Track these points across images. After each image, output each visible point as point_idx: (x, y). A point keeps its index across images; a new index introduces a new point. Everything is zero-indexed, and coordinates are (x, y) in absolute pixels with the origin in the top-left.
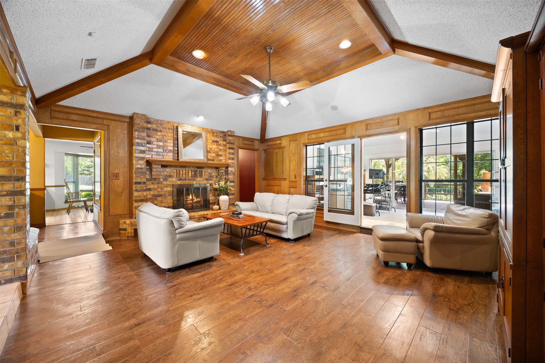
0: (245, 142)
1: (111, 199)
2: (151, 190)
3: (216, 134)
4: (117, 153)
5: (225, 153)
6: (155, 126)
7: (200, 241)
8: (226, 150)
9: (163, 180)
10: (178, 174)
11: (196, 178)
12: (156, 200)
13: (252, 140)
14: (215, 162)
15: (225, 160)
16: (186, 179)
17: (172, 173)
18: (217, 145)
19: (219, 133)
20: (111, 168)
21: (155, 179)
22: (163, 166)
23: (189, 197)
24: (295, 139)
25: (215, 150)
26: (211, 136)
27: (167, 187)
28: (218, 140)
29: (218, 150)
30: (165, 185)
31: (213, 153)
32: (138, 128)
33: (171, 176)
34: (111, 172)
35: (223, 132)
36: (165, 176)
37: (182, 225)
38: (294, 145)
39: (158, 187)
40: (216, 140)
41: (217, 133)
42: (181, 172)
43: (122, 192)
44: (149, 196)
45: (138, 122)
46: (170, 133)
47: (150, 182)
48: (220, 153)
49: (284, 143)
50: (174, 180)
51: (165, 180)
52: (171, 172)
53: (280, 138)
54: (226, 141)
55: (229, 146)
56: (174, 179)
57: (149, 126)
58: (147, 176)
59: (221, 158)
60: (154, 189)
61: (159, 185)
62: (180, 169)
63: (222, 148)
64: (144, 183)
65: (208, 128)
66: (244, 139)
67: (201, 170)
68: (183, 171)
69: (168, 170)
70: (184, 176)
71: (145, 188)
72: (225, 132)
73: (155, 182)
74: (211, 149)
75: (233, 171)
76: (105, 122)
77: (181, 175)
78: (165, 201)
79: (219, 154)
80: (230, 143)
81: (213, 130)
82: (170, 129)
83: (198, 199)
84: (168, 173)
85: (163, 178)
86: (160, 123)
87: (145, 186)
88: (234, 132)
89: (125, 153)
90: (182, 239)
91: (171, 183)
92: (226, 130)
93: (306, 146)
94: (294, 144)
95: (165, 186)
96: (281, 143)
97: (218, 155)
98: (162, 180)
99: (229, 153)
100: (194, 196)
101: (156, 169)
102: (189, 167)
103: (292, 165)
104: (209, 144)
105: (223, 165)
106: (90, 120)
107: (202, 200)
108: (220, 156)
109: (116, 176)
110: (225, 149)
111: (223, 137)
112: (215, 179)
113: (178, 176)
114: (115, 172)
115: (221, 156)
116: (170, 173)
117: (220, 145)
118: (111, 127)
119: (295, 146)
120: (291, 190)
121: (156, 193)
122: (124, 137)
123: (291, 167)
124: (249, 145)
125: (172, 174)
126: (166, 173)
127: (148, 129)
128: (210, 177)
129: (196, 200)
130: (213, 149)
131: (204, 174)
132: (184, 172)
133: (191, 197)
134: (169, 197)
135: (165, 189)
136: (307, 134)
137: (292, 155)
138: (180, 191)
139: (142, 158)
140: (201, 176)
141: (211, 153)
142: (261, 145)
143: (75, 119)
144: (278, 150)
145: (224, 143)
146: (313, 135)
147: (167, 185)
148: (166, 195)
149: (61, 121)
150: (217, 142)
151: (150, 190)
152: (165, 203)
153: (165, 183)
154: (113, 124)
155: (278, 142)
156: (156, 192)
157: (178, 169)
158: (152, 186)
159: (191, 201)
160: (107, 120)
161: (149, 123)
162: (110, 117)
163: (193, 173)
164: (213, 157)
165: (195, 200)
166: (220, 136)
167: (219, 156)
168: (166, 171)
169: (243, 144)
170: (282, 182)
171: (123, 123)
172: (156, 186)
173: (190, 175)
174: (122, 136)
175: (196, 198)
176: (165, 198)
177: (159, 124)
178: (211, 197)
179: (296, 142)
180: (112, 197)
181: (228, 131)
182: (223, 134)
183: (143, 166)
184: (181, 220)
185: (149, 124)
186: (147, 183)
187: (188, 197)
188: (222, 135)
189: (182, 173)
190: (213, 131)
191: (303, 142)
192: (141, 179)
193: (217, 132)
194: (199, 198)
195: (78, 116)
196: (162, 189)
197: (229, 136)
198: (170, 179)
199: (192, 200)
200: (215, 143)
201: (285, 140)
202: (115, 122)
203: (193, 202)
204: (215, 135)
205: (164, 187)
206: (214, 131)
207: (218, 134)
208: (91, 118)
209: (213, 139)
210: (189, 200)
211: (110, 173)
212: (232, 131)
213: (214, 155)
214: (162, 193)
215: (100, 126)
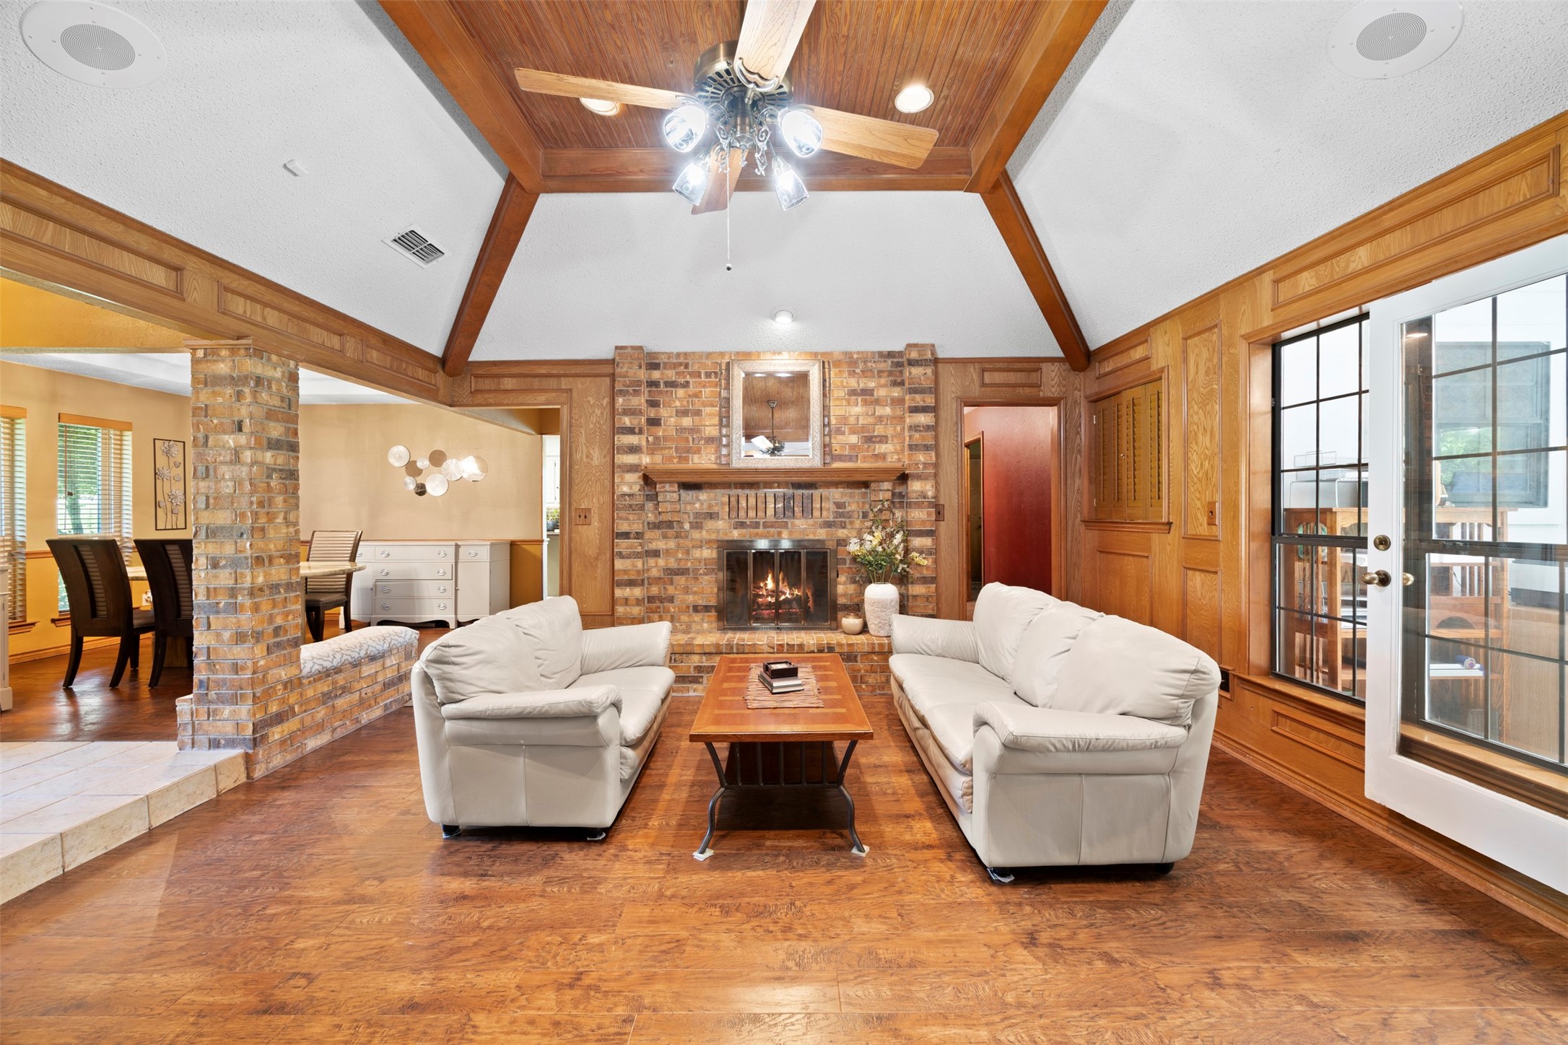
0: (998, 377)
1: (574, 573)
2: (659, 556)
3: (861, 365)
4: (587, 457)
5: (899, 428)
6: (671, 374)
7: (527, 760)
8: (901, 419)
9: (692, 527)
10: (733, 508)
11: (790, 521)
12: (672, 583)
13: (1026, 365)
14: (860, 464)
15: (898, 454)
16: (758, 523)
17: (717, 504)
18: (865, 403)
19: (876, 359)
20: (575, 496)
21: (670, 524)
22: (686, 486)
23: (766, 585)
24: (1209, 324)
25: (861, 422)
26: (846, 375)
27: (701, 547)
28: (872, 385)
29: (871, 420)
30: (696, 540)
31: (853, 432)
32: (624, 386)
33: (712, 516)
34: (575, 505)
35: (890, 354)
36: (697, 515)
37: (454, 693)
38: (1205, 354)
39: (678, 546)
40: (862, 385)
41: (865, 362)
42: (743, 503)
43: (597, 559)
44: (655, 573)
45: (625, 369)
46: (710, 387)
47: (658, 533)
48: (879, 430)
49: (1162, 351)
50: (720, 527)
51: (697, 528)
52: (713, 502)
53: (1141, 335)
54: (902, 384)
55: (913, 400)
56: (721, 524)
57: (656, 375)
58: (650, 515)
59: (882, 448)
60: (667, 552)
61: (681, 541)
62: (739, 491)
63: (888, 411)
64: (639, 535)
65: (828, 349)
66: (986, 365)
67: (806, 492)
68: (748, 498)
69: (703, 496)
70: (752, 514)
71: (639, 549)
72: (900, 354)
73: (670, 532)
74: (844, 419)
75: (930, 494)
76: (565, 384)
77: (742, 514)
78: (695, 589)
79: (876, 434)
80: (913, 391)
81: (848, 354)
82: (711, 373)
83: (796, 592)
84: (705, 506)
85: (692, 519)
86: (683, 362)
87: (641, 545)
88: (933, 346)
89: (605, 457)
90: (460, 740)
91: (714, 536)
92: (898, 346)
93: (1276, 348)
94: (1205, 351)
95: (695, 543)
96: (1147, 358)
97: (869, 440)
98: (687, 526)
99: (914, 428)
100: (783, 580)
101: (669, 493)
102: (768, 485)
103: (1195, 457)
104: (838, 403)
105: (883, 474)
106: (536, 383)
107: (809, 595)
108: (880, 442)
109: (585, 516)
110: (899, 413)
111: (890, 373)
112: (858, 524)
113: (733, 514)
114: (583, 507)
115: (883, 439)
116: (710, 506)
117: (877, 402)
118: (575, 394)
119: (1210, 360)
120: (1190, 583)
121: (672, 564)
122: (602, 413)
123: (1193, 466)
124: (1014, 386)
125: (716, 509)
126: (697, 505)
127: (653, 384)
128: (841, 515)
129: (788, 595)
130: (852, 420)
131: (817, 505)
132: (752, 501)
133: (770, 584)
134: (706, 577)
135: (697, 553)
136: (1268, 277)
137: (1196, 407)
138: (738, 561)
139: (632, 468)
140: (807, 511)
141: (843, 433)
142: (1078, 379)
143: (509, 387)
144: (1137, 392)
145: (896, 392)
146: (1305, 274)
147: (701, 541)
148: (698, 570)
149: (487, 396)
150: (866, 392)
151: (656, 554)
152: (695, 593)
153: (696, 535)
154: (579, 384)
155: (1138, 353)
156: (672, 560)
157: (734, 492)
158: (660, 545)
159: (772, 596)
160: (567, 379)
161: (654, 366)
162: (574, 370)
163: (780, 505)
164: (853, 447)
165: (785, 594)
166: (880, 372)
167: (874, 442)
168: (698, 499)
169: (983, 385)
170: (1156, 538)
171: (598, 379)
172: (672, 544)
173: (770, 512)
174: (598, 412)
175: (790, 589)
176: (697, 579)
177: (681, 364)
178: (845, 583)
179: (1215, 338)
180: (577, 568)
181: (909, 346)
182: (889, 362)
183: (636, 489)
184: (447, 676)
185: (655, 369)
186: (648, 535)
187: (762, 585)
188: (887, 365)
189: (744, 505)
190: (852, 357)
191: (1245, 329)
192: (629, 525)
193: (866, 357)
194: (799, 588)
195: (514, 380)
196: (687, 552)
197: (912, 363)
198: (710, 524)
199: (776, 592)
200: (860, 399)
201: (1166, 338)
202: (582, 379)
203: (777, 599)
204: (858, 371)
205: (693, 547)
206: (855, 356)
207: (869, 364)
208: (537, 379)
209: (853, 383)
210: (765, 593)
211: (573, 508)
212: (923, 346)
213: (854, 439)
214: (689, 565)
215: (554, 394)
